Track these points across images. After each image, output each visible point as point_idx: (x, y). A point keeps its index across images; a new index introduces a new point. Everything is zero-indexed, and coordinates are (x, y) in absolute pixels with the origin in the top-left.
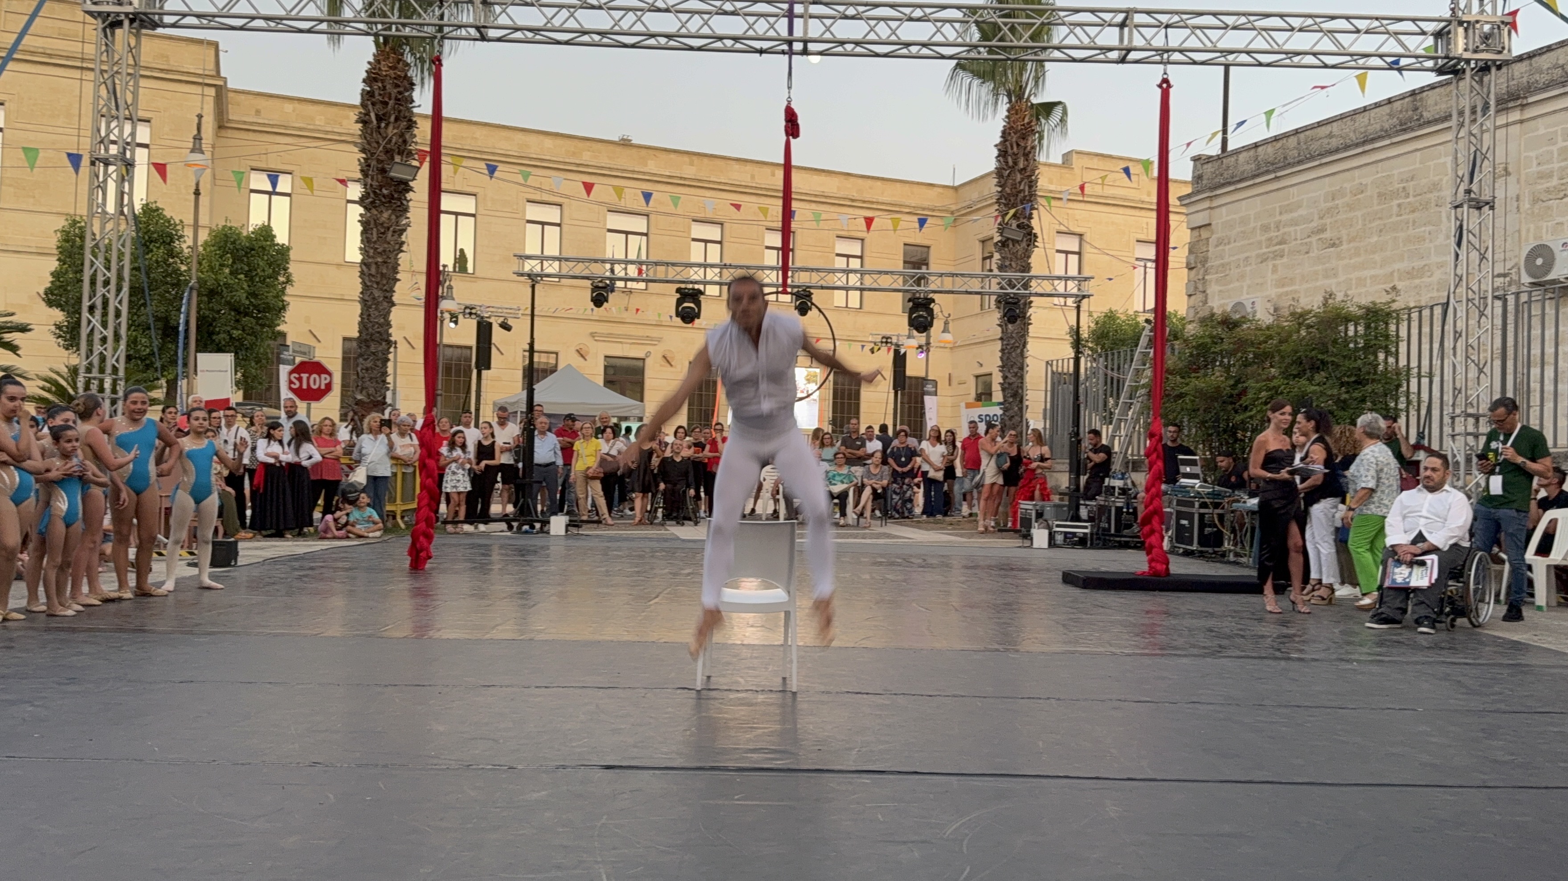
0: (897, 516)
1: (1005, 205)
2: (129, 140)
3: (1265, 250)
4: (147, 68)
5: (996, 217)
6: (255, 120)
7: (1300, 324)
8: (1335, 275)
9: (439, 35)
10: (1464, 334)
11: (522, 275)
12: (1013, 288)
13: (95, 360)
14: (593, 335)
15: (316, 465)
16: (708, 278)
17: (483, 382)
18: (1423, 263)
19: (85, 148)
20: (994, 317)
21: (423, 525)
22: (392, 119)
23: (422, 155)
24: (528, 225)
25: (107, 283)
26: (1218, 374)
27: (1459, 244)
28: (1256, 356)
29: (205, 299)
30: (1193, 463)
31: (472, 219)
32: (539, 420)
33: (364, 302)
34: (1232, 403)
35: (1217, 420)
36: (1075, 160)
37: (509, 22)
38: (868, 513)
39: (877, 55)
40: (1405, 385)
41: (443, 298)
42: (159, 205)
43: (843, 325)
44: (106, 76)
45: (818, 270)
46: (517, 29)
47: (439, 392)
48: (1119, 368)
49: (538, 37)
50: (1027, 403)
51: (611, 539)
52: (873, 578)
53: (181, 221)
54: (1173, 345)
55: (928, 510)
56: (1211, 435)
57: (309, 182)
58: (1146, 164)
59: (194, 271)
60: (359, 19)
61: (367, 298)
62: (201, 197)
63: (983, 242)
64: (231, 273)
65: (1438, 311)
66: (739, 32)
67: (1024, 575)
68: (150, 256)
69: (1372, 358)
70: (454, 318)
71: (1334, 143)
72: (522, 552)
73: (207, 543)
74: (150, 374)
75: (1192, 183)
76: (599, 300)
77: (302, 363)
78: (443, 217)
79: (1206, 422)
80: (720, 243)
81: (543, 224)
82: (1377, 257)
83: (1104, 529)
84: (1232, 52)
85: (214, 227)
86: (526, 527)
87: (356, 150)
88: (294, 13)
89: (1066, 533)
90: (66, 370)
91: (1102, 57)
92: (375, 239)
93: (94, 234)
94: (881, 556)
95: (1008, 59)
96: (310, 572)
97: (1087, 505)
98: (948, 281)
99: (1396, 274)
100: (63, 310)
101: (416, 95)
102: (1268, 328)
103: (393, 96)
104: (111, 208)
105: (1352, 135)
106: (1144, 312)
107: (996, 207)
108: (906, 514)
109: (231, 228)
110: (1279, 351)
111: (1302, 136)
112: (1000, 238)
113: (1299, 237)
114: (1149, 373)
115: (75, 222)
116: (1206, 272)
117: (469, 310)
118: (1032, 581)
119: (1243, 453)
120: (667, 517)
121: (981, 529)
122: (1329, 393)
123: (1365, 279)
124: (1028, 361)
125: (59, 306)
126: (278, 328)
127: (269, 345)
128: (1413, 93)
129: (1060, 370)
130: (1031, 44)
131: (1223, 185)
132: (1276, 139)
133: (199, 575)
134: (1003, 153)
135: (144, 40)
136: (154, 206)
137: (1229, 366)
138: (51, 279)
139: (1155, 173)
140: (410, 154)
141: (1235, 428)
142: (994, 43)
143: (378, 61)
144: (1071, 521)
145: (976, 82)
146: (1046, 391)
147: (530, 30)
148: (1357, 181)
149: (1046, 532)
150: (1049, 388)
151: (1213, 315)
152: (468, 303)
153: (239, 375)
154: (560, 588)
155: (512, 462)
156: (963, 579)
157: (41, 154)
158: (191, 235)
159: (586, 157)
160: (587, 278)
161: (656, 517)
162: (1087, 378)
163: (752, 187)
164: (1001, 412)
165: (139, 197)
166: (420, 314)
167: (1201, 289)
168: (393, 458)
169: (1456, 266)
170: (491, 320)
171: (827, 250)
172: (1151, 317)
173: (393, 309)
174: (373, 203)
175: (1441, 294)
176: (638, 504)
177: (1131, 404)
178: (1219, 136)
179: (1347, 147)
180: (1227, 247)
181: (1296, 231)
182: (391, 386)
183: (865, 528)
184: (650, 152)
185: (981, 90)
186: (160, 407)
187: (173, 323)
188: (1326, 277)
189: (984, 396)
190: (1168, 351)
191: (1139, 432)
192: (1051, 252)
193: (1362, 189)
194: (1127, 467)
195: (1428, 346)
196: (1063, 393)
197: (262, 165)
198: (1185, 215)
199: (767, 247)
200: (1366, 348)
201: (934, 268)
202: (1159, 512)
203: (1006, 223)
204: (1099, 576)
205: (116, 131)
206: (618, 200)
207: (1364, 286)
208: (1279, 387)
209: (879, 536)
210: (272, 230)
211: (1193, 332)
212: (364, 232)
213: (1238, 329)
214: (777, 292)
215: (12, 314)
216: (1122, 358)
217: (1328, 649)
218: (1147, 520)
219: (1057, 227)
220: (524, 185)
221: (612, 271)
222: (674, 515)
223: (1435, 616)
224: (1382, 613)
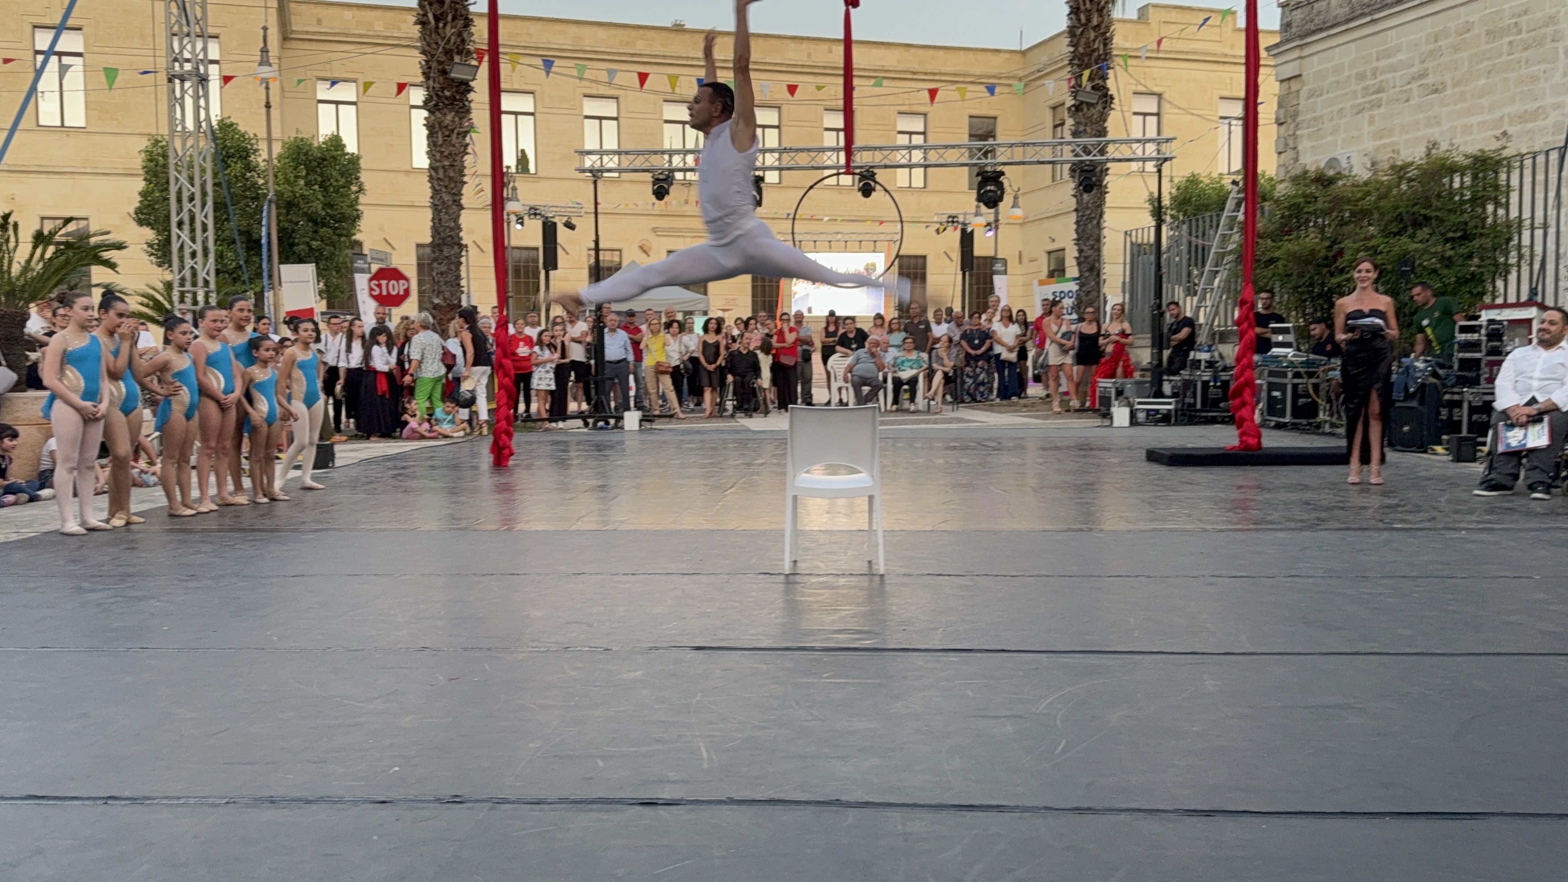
0: (969, 400)
1: (1079, 66)
2: (201, 57)
3: (1361, 100)
5: (1069, 80)
6: (317, 30)
7: (1401, 178)
8: (1438, 123)
11: (584, 171)
12: (1089, 153)
13: (187, 273)
14: (655, 230)
16: (768, 163)
17: (552, 281)
18: (1537, 105)
19: (160, 65)
20: (1070, 187)
22: (450, 18)
23: (480, 54)
24: (587, 121)
25: (191, 199)
26: (1312, 235)
28: (1353, 214)
29: (284, 211)
31: (532, 118)
32: (609, 318)
33: (434, 206)
34: (1327, 266)
35: (1312, 285)
36: (1152, 14)
40: (1516, 238)
41: (508, 199)
42: (235, 121)
43: (910, 206)
45: (881, 148)
47: (510, 294)
48: (1204, 235)
50: (1104, 277)
51: (684, 432)
52: (947, 462)
53: (255, 135)
54: (1262, 208)
56: (1305, 301)
58: (1233, 13)
59: (271, 184)
61: (436, 202)
62: (272, 110)
63: (1054, 108)
64: (306, 184)
65: (1552, 156)
67: (1105, 454)
68: (227, 172)
69: (1480, 210)
70: (520, 220)
72: (600, 447)
74: (238, 287)
75: (1281, 32)
76: (660, 193)
77: (381, 271)
78: (504, 117)
79: (1300, 287)
80: (778, 127)
81: (601, 118)
82: (1485, 101)
83: (1189, 405)
85: (286, 140)
86: (601, 424)
87: (416, 53)
89: (1148, 411)
90: (161, 285)
92: (440, 142)
93: (175, 151)
94: (955, 440)
96: (402, 471)
97: (1171, 381)
98: (1019, 150)
99: (1506, 120)
100: (153, 228)
102: (1366, 184)
104: (190, 125)
106: (1229, 174)
107: (1069, 69)
108: (979, 398)
109: (302, 140)
110: (1377, 208)
112: (1073, 102)
113: (1398, 84)
114: (1236, 237)
115: (157, 142)
116: (1297, 127)
117: (534, 212)
118: (1114, 460)
120: (737, 408)
122: (1433, 250)
123: (1472, 126)
124: (1105, 232)
125: (149, 224)
126: (354, 237)
127: (347, 255)
129: (1140, 240)
131: (1313, 32)
134: (1074, 10)
136: (228, 121)
137: (1324, 226)
138: (139, 199)
139: (1242, 22)
140: (469, 53)
141: (1331, 291)
144: (1154, 397)
146: (1125, 264)
148: (1462, 20)
149: (1127, 410)
150: (1128, 260)
151: (1306, 172)
152: (532, 203)
153: (322, 285)
154: (638, 481)
155: (584, 359)
156: (1040, 460)
157: (120, 77)
158: (266, 148)
159: (640, 46)
160: (648, 171)
161: (726, 410)
162: (1169, 249)
163: (809, 66)
164: (1076, 288)
165: (215, 113)
166: (488, 216)
167: (1291, 145)
170: (556, 220)
171: (889, 128)
172: (1239, 178)
173: (463, 212)
174: (436, 105)
175: (1557, 138)
177: (1217, 272)
180: (1320, 99)
181: (1394, 78)
182: (465, 289)
183: (936, 413)
187: (255, 236)
188: (1429, 126)
189: (1057, 272)
190: (1259, 215)
191: (1226, 304)
192: (1128, 115)
193: (1468, 28)
194: (1214, 339)
195: (1542, 195)
196: (1143, 264)
197: (328, 75)
198: (1275, 66)
199: (827, 129)
200: (1473, 200)
201: (1000, 139)
202: (1250, 383)
203: (1080, 86)
204: (1185, 452)
205: (189, 47)
206: (673, 88)
207: (1471, 133)
208: (1378, 246)
209: (951, 421)
210: (341, 140)
211: (1284, 192)
212: (430, 136)
213: (1333, 187)
214: (838, 174)
215: (108, 233)
216: (1208, 224)
217: (1433, 518)
218: (1238, 392)
219: (1134, 88)
220: (581, 79)
221: (670, 162)
222: (746, 407)
223: (1550, 481)
224: (1492, 480)
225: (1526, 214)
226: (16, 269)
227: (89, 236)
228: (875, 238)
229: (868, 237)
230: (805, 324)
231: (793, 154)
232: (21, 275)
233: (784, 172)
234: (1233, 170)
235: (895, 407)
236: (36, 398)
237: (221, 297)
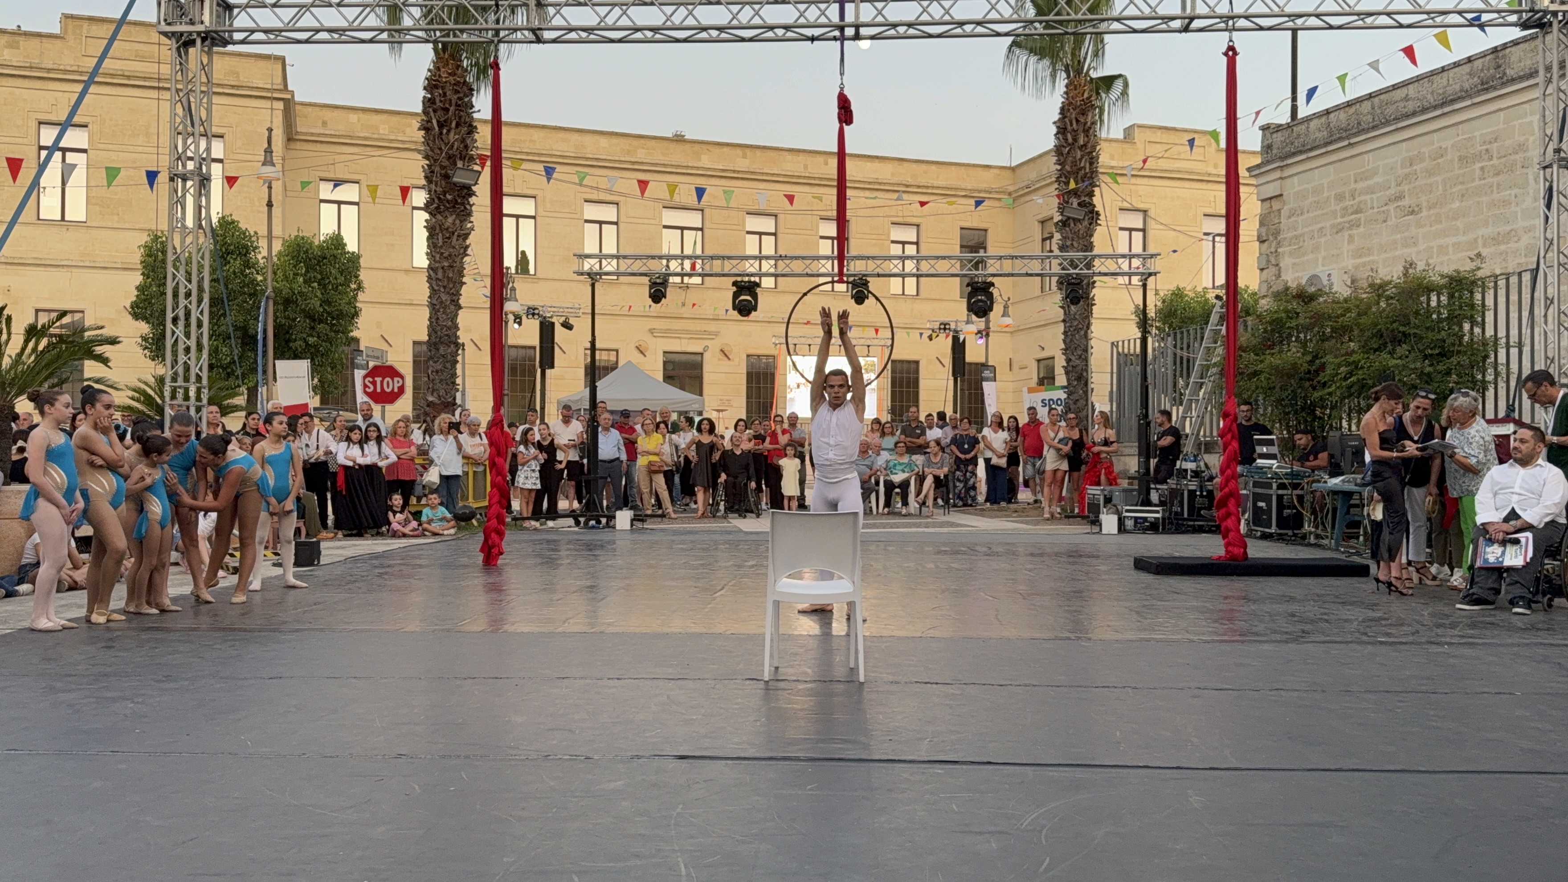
0: (961, 503)
1: (1065, 183)
2: (204, 156)
3: (1340, 220)
4: (219, 85)
5: (1056, 196)
6: (322, 132)
7: (1379, 296)
8: (1415, 244)
9: (496, 39)
10: (1556, 301)
11: (582, 274)
12: (1075, 268)
13: (180, 370)
14: (651, 331)
15: (391, 467)
16: (764, 270)
17: (548, 381)
18: (1510, 228)
19: (163, 163)
20: (1058, 298)
21: (494, 522)
22: (454, 125)
23: (483, 159)
24: (586, 225)
25: (188, 295)
26: (1294, 350)
27: (1548, 206)
28: (1334, 330)
29: (281, 307)
30: (1270, 443)
31: (532, 221)
32: (603, 417)
33: (432, 306)
34: (1309, 380)
35: (1295, 398)
36: (1137, 133)
37: (563, 23)
38: (930, 502)
39: (931, 36)
40: (1493, 356)
41: (507, 299)
43: (901, 313)
44: (181, 94)
45: (874, 258)
46: (571, 30)
48: (1188, 347)
49: (592, 36)
50: (1092, 386)
51: (676, 532)
52: (937, 567)
53: (256, 233)
54: (1245, 322)
55: (993, 498)
56: (1288, 413)
57: (373, 190)
58: (1214, 134)
59: (269, 280)
60: (418, 26)
61: (434, 302)
62: (274, 209)
63: (1042, 222)
64: (305, 282)
65: (1527, 278)
66: (790, 21)
67: (1094, 561)
68: (226, 268)
69: (1456, 328)
70: (518, 319)
71: (1411, 106)
72: (590, 547)
73: (289, 542)
74: (231, 382)
75: (1262, 154)
76: (657, 296)
77: (376, 368)
78: (505, 219)
79: (1283, 400)
80: (775, 234)
81: (601, 223)
82: (1459, 223)
83: (1176, 513)
84: (1300, 16)
85: (287, 237)
86: (592, 523)
87: (420, 157)
88: (356, 24)
89: (1136, 518)
90: (153, 380)
91: (1164, 26)
92: (441, 244)
93: (175, 248)
94: (945, 544)
95: (1067, 33)
96: (388, 570)
97: (1157, 489)
98: (1008, 263)
99: (1480, 240)
100: (148, 322)
101: (474, 99)
102: (1346, 301)
103: (453, 102)
104: (190, 222)
105: (1429, 97)
106: (1213, 288)
107: (1056, 186)
108: (970, 502)
109: (303, 238)
110: (1358, 325)
111: (1376, 100)
112: (1060, 218)
113: (1375, 205)
114: (1220, 351)
115: (156, 238)
116: (1279, 245)
117: (532, 312)
118: (1102, 568)
119: (1323, 431)
120: (729, 509)
121: (1047, 516)
122: (1412, 366)
123: (1447, 246)
124: (1092, 343)
125: (144, 318)
126: (351, 334)
127: (343, 351)
128: (1495, 50)
129: (1126, 351)
130: (1089, 16)
131: (1294, 154)
132: (1349, 104)
133: (284, 575)
134: (1062, 130)
135: (215, 57)
136: (229, 219)
137: (1306, 341)
138: (136, 293)
139: (1223, 144)
140: (471, 158)
141: (1314, 405)
142: (1051, 17)
143: (438, 69)
144: (1142, 505)
145: (1033, 59)
146: (1112, 373)
147: (584, 30)
148: (1436, 145)
149: (1115, 518)
150: (1115, 370)
151: (1287, 289)
152: (531, 303)
153: (316, 380)
154: (627, 582)
155: (577, 458)
156: (1030, 566)
157: (123, 173)
158: (266, 247)
159: (641, 155)
160: (645, 275)
161: (718, 510)
162: (1155, 358)
163: (805, 177)
164: (1065, 396)
165: (216, 211)
166: (486, 316)
167: (1273, 261)
168: (464, 457)
169: (1546, 230)
170: (554, 320)
171: (883, 237)
172: (1222, 293)
173: (460, 312)
174: (438, 208)
175: (1529, 259)
176: (700, 496)
177: (1202, 384)
178: (1289, 103)
179: (1424, 110)
180: (1300, 218)
181: (1372, 199)
182: (460, 387)
183: (928, 517)
184: (704, 146)
185: (1039, 67)
186: (243, 414)
187: (251, 332)
188: (1406, 246)
189: (1046, 379)
190: (1241, 328)
191: (1211, 412)
192: (1114, 230)
193: (1441, 153)
194: (1200, 449)
195: (1516, 315)
196: (1130, 375)
197: (331, 175)
198: (1256, 186)
199: (822, 237)
200: (1450, 318)
201: (992, 251)
202: (1234, 494)
203: (1067, 202)
204: (1173, 561)
205: (192, 147)
206: (672, 196)
207: (1447, 254)
208: (1359, 361)
209: (942, 525)
210: (342, 239)
211: (1266, 308)
212: (430, 238)
213: (1314, 303)
214: (833, 282)
215: (102, 327)
216: (1192, 337)
217: (1418, 632)
218: (1223, 503)
219: (1120, 204)
220: (581, 185)
221: (668, 266)
222: (736, 507)
223: (1530, 596)
224: (1473, 594)
225: (1502, 333)
226: (6, 362)
227: (84, 330)
228: (869, 342)
229: (862, 342)
230: (799, 426)
231: (787, 262)
232: (11, 368)
233: (780, 279)
234: (1217, 284)
235: (886, 510)
236: (19, 492)
237: (212, 392)
